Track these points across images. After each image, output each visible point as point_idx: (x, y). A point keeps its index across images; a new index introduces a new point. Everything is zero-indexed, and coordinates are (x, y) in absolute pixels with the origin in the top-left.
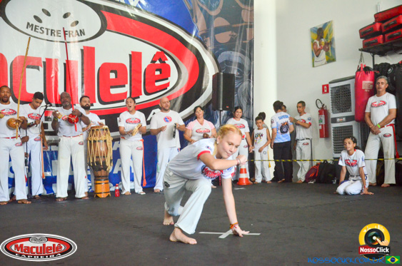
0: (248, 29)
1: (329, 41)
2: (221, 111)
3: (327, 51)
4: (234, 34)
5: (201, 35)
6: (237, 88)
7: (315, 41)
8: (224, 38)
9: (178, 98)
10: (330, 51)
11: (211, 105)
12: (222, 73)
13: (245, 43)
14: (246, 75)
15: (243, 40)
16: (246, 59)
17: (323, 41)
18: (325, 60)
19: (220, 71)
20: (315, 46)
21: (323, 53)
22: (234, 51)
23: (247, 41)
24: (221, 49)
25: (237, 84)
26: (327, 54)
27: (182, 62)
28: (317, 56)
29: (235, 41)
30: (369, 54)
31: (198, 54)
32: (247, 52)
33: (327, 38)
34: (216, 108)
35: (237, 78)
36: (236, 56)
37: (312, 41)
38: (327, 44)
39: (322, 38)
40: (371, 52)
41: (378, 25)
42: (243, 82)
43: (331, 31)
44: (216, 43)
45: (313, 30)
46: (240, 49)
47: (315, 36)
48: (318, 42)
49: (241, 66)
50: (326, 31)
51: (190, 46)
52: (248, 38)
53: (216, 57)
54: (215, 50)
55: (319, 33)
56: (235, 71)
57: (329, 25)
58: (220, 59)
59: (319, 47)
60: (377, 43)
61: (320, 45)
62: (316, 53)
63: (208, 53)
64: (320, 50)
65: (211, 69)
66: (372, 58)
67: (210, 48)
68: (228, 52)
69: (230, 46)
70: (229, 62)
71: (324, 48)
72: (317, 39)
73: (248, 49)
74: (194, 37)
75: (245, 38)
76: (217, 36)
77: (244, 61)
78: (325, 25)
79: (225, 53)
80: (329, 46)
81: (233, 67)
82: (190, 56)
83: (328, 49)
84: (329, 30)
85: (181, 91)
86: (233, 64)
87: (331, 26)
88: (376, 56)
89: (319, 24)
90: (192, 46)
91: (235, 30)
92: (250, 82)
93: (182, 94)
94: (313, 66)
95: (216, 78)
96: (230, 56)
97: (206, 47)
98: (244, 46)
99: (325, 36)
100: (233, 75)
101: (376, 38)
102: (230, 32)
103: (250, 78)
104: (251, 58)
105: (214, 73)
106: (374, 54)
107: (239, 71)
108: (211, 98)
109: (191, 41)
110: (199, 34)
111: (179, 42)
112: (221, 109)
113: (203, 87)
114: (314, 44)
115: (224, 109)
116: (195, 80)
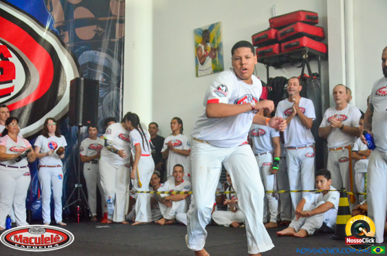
0: (117, 25)
1: (216, 46)
2: (79, 127)
3: (213, 58)
4: (100, 29)
5: (58, 28)
6: (102, 99)
7: (200, 45)
8: (86, 33)
9: (24, 107)
10: (217, 59)
11: (68, 118)
12: (82, 79)
13: (114, 42)
14: (114, 82)
15: (110, 38)
16: (115, 63)
17: (209, 45)
18: (211, 70)
19: (81, 76)
20: (199, 52)
21: (209, 61)
22: (100, 51)
23: (117, 40)
24: (83, 47)
25: (101, 93)
26: (214, 62)
27: (32, 60)
28: (202, 64)
29: (101, 38)
30: (263, 65)
31: (52, 52)
32: (116, 53)
33: (214, 42)
34: (74, 122)
35: (102, 86)
36: (102, 58)
37: (196, 45)
38: (214, 50)
39: (208, 42)
40: (265, 63)
41: (273, 32)
42: (109, 91)
43: (218, 34)
44: (75, 39)
45: (197, 32)
46: (106, 48)
47: (200, 39)
48: (203, 47)
49: (107, 70)
50: (212, 34)
51: (42, 41)
52: (117, 36)
53: (75, 57)
54: (75, 48)
55: (206, 35)
56: (100, 78)
57: (216, 26)
58: (82, 61)
59: (203, 52)
60: (271, 52)
61: (206, 50)
62: (201, 59)
63: (66, 51)
64: (204, 57)
65: (69, 72)
66: (266, 69)
67: (68, 45)
68: (92, 52)
69: (95, 44)
70: (93, 65)
71: (210, 55)
72: (201, 43)
73: (117, 49)
74: (48, 30)
75: (113, 36)
76: (77, 30)
77: (112, 65)
78: (212, 27)
79: (87, 52)
80: (216, 52)
81: (98, 71)
82: (42, 54)
83: (215, 56)
84: (217, 34)
85: (28, 98)
86: (98, 68)
87: (219, 28)
88: (271, 69)
89: (205, 25)
90: (45, 40)
91: (102, 24)
92: (119, 91)
93: (30, 102)
94: (197, 76)
95: (75, 83)
96: (94, 57)
97: (63, 44)
98: (111, 45)
99: (211, 40)
100: (98, 81)
101: (272, 46)
102: (94, 27)
103: (119, 86)
104: (121, 61)
105: (73, 78)
106: (268, 65)
107: (104, 77)
108: (68, 110)
109: (44, 34)
110: (55, 26)
111: (27, 35)
112: (81, 124)
113: (59, 95)
114: (198, 49)
115: (84, 125)
116: (49, 85)
